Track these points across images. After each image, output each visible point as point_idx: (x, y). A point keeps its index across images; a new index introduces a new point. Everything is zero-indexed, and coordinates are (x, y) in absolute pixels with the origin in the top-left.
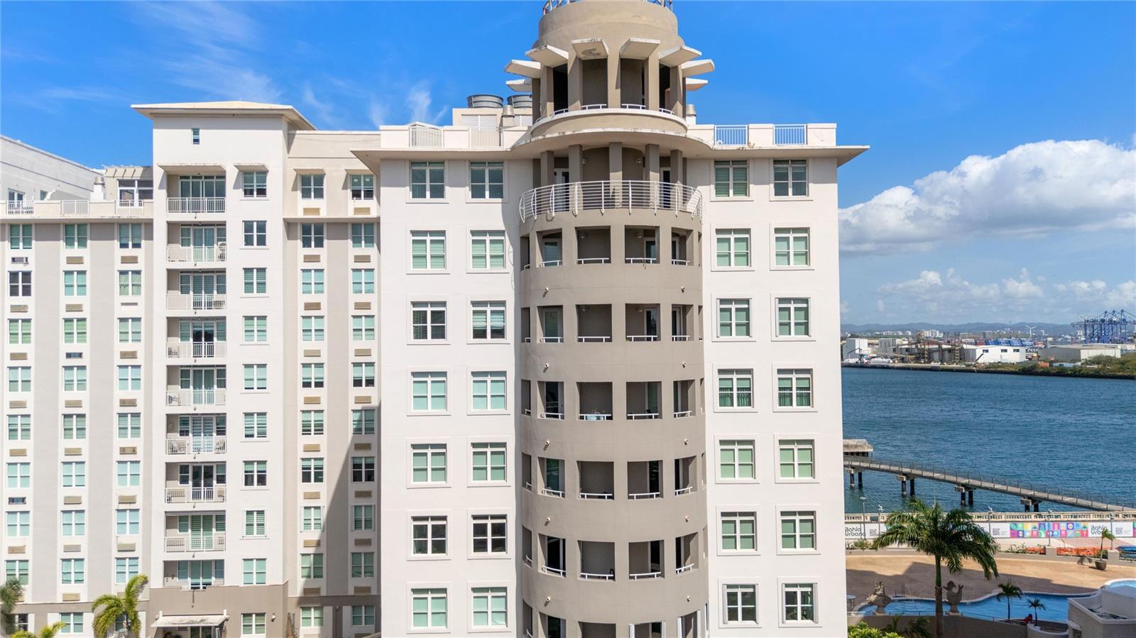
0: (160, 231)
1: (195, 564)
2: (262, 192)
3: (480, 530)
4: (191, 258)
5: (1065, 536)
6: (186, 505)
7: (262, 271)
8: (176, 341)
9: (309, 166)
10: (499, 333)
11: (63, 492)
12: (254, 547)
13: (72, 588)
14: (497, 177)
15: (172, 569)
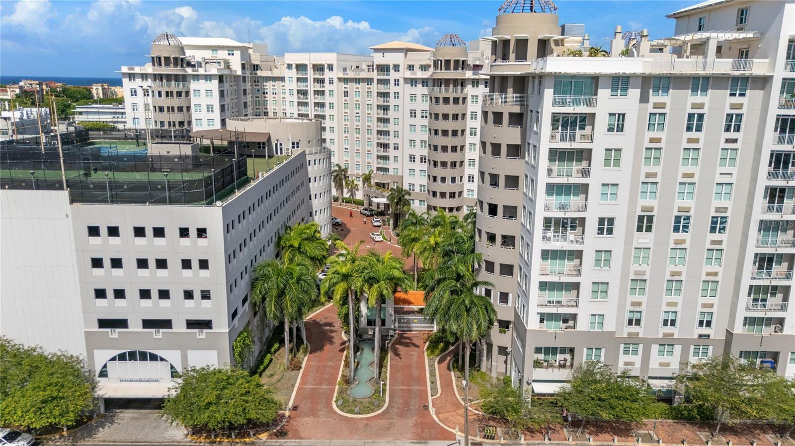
0: (375, 81)
1: (384, 168)
2: (398, 71)
3: (421, 158)
4: (382, 88)
6: (381, 153)
7: (398, 93)
8: (379, 110)
9: (411, 63)
10: (426, 117)
11: (356, 148)
12: (396, 165)
13: (358, 171)
14: (427, 82)
15: (379, 169)
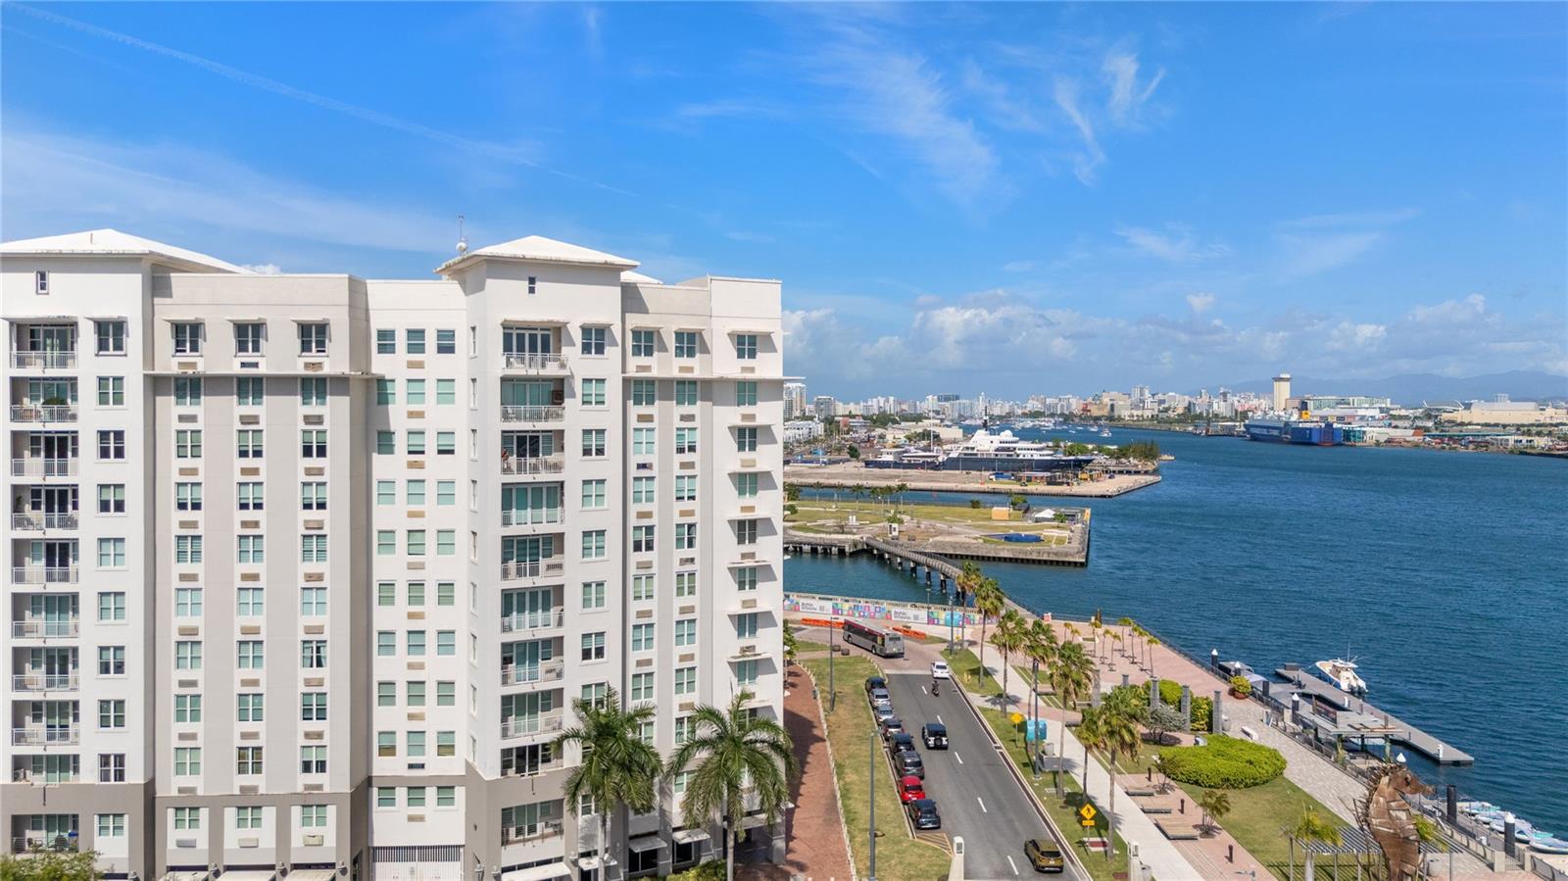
5: (874, 617)
